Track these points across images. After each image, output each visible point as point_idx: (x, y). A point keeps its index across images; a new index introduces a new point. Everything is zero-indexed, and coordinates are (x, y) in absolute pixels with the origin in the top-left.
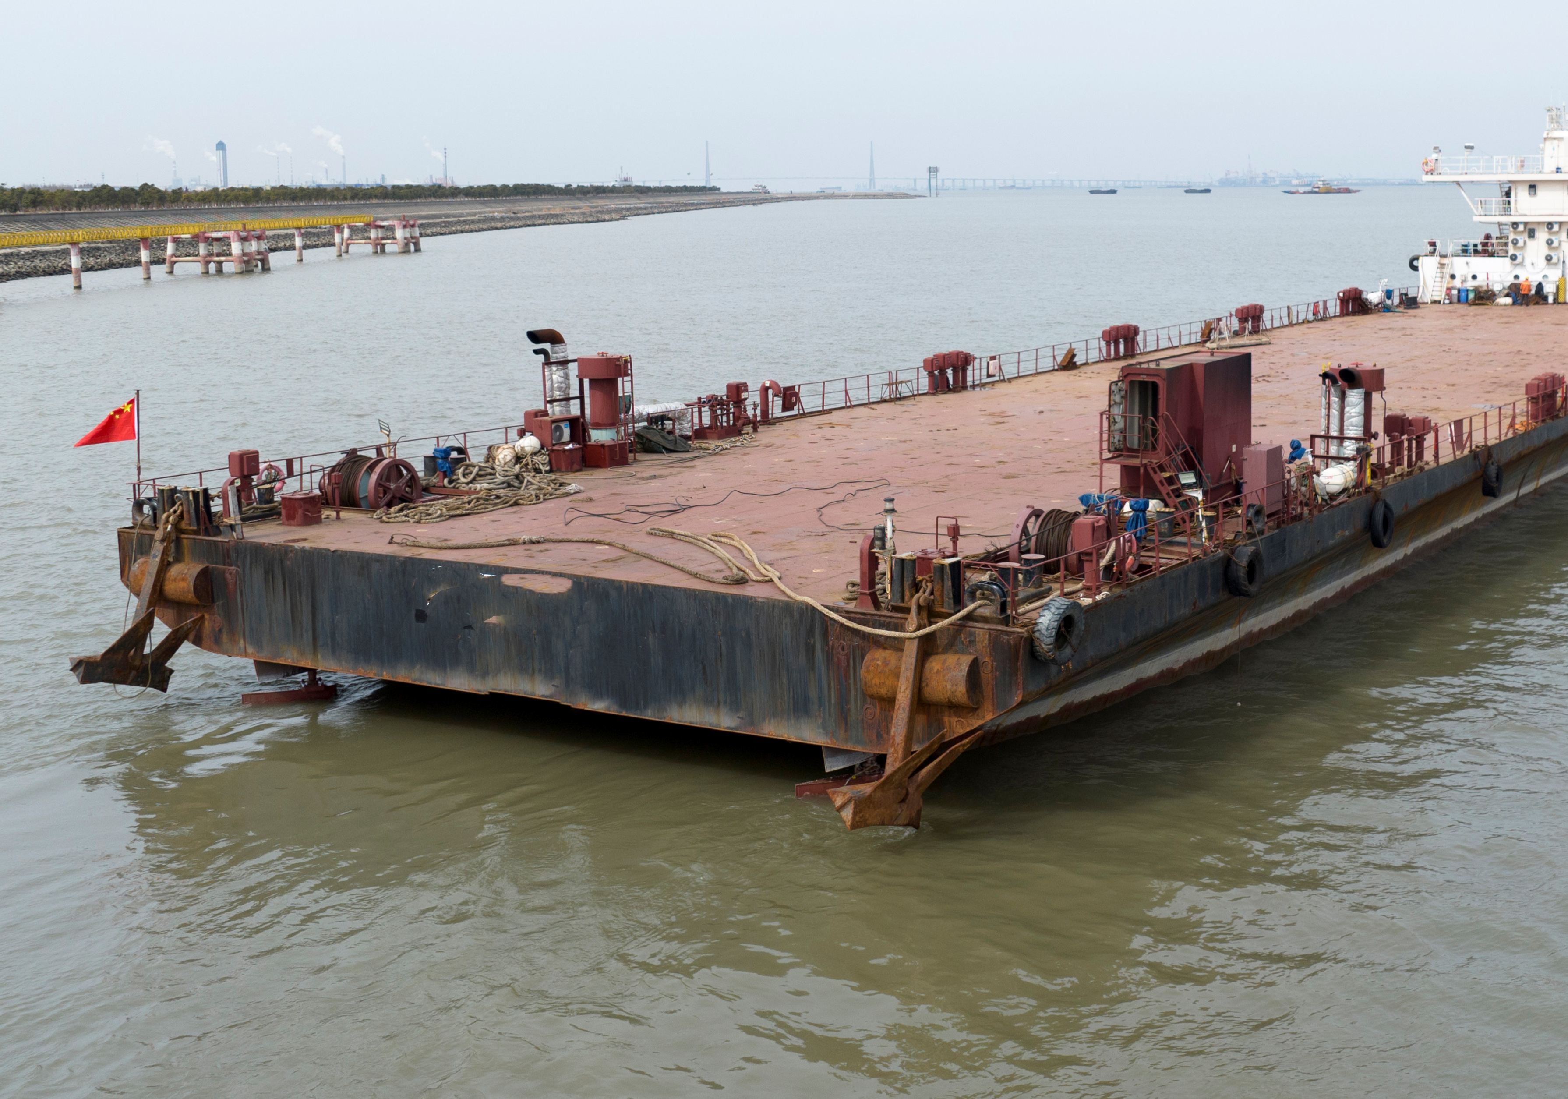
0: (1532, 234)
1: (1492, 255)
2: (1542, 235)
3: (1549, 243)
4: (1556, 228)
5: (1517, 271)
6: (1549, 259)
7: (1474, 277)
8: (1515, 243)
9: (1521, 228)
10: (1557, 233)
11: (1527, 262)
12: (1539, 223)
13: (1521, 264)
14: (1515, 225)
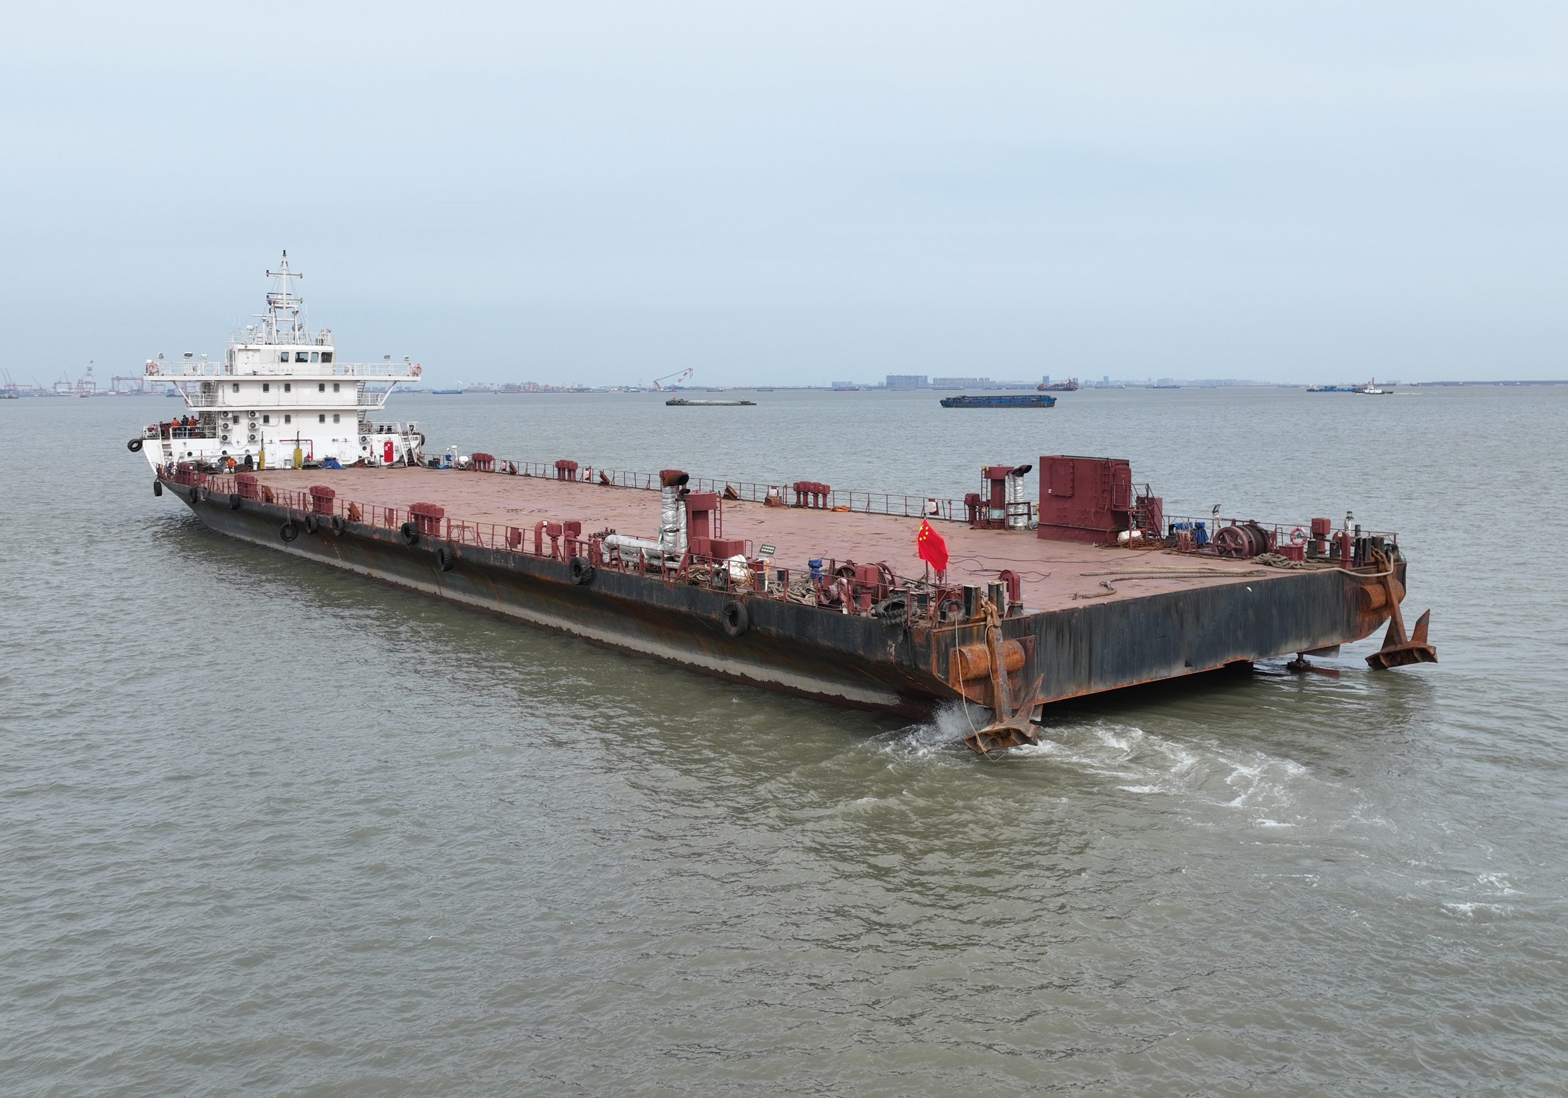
0: (236, 420)
1: (203, 436)
2: (244, 422)
3: (253, 426)
4: (257, 415)
5: (226, 448)
6: (252, 438)
7: (190, 454)
8: (226, 426)
9: (230, 415)
10: (255, 419)
11: (234, 441)
12: (241, 412)
13: (230, 443)
14: (226, 413)
